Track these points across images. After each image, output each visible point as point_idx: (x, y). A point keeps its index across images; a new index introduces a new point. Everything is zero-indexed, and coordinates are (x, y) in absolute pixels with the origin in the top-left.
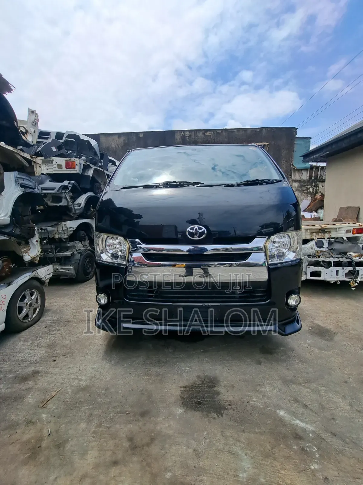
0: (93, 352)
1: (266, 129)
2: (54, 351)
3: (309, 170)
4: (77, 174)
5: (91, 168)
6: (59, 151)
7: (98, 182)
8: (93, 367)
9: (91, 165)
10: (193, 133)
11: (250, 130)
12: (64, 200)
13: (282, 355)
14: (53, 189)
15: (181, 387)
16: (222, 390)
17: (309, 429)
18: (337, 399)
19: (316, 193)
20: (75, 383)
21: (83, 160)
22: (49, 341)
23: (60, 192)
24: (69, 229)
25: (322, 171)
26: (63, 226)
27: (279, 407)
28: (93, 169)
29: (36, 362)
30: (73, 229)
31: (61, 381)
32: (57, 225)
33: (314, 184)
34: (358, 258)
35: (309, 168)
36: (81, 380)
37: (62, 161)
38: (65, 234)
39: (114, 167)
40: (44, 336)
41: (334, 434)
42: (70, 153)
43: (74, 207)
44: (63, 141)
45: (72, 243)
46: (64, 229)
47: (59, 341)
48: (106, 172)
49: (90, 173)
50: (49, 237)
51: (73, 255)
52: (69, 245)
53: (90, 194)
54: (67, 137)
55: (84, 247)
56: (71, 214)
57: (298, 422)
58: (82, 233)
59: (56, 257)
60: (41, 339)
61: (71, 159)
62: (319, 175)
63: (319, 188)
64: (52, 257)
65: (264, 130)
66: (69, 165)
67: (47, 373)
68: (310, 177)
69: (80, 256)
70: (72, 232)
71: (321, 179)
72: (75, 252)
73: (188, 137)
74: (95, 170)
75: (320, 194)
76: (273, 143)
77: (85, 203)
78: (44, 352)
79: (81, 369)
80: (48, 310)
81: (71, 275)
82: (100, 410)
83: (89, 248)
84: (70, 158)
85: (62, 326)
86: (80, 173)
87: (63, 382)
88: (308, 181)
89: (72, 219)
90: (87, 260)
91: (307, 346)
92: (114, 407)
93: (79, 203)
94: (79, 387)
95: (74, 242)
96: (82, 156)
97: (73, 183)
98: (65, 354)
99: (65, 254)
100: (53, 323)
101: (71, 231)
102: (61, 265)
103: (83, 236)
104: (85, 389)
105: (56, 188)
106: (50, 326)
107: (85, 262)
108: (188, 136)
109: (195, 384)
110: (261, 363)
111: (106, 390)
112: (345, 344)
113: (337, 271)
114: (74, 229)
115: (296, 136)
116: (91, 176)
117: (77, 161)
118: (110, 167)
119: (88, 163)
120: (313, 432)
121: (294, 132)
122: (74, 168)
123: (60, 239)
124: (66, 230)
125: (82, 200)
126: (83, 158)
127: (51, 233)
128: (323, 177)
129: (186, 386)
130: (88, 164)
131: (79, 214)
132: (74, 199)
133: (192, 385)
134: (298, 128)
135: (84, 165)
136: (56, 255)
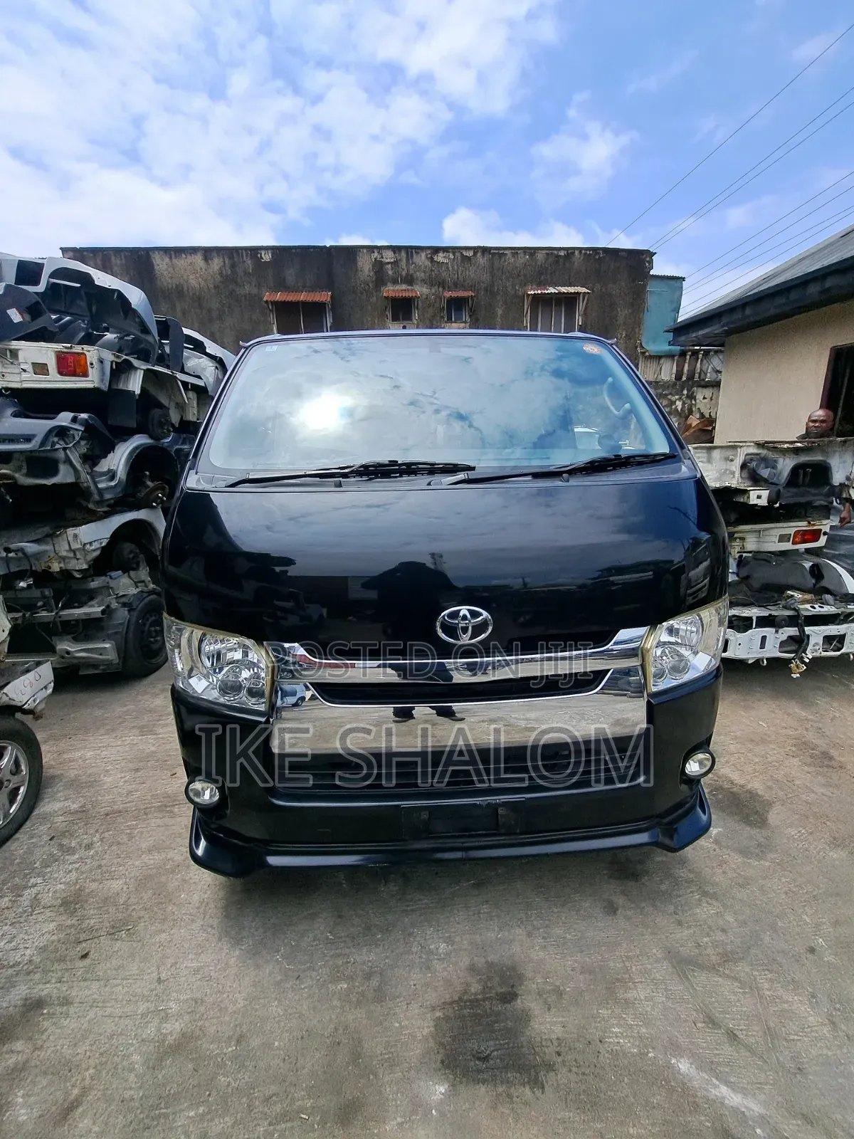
0: (191, 914)
1: (580, 252)
2: (81, 920)
3: (676, 358)
4: (95, 391)
5: (136, 369)
6: (32, 320)
7: (161, 406)
8: (195, 964)
9: (136, 363)
10: (403, 254)
11: (544, 252)
12: (63, 468)
13: (661, 880)
14: (28, 439)
15: (433, 1009)
16: (535, 1007)
17: (753, 1111)
18: (798, 1004)
19: (691, 412)
20: (150, 1031)
21: (108, 346)
22: (62, 886)
23: (49, 448)
24: (88, 546)
25: (705, 361)
26: (70, 539)
27: (675, 1048)
28: (142, 372)
29: (29, 969)
30: (101, 543)
31: (110, 1027)
32: (51, 536)
33: (685, 392)
34: (808, 606)
35: (678, 353)
36: (166, 1018)
37: (45, 352)
38: (78, 559)
39: (202, 358)
40: (48, 870)
41: (808, 1119)
42: (70, 322)
43: (95, 484)
44: (41, 288)
45: (103, 578)
46: (73, 548)
47: (94, 886)
48: (180, 376)
49: (135, 384)
50: (34, 568)
51: (108, 611)
52: (94, 584)
53: (139, 440)
54: (53, 275)
55: (137, 587)
56: (91, 506)
57: (724, 1090)
58: (128, 548)
59: (61, 622)
60: (39, 880)
61: (71, 347)
62: (699, 371)
63: (697, 401)
64: (49, 623)
65: (577, 252)
66: (68, 365)
67: (66, 1002)
68: (679, 377)
69: (126, 612)
70: (98, 553)
71: (703, 380)
72: (114, 605)
73: (389, 266)
74: (147, 372)
75: (698, 416)
76: (598, 287)
77: (128, 466)
78: (52, 926)
79: (163, 976)
80: (53, 777)
81: (109, 663)
82: (227, 1119)
83: (152, 586)
84: (69, 345)
85: (97, 831)
86: (105, 387)
87: (114, 1028)
88: (675, 384)
89: (92, 517)
90: (148, 620)
91: (714, 846)
92: (267, 1100)
93: (110, 471)
94: (164, 1041)
95: (106, 576)
96: (107, 330)
97: (86, 420)
98: (113, 927)
99: (85, 614)
100: (72, 822)
101: (94, 550)
102: (76, 639)
103: (131, 556)
104: (182, 1047)
105: (34, 436)
106: (63, 834)
107: (144, 624)
108: (391, 263)
109: (465, 992)
110: (617, 909)
111: (238, 1042)
112: (793, 833)
113: (764, 638)
114: (103, 544)
115: (651, 273)
116: (138, 391)
117: (91, 353)
118: (188, 358)
119: (125, 357)
120: (763, 1120)
121: (647, 262)
122: (85, 374)
123: (66, 574)
124: (78, 549)
125: (118, 460)
126: (109, 336)
127: (38, 560)
128: (706, 375)
129: (444, 1003)
130: (125, 360)
131: (112, 501)
132: (91, 459)
133: (460, 999)
134: (655, 253)
135: (112, 362)
136: (60, 617)
